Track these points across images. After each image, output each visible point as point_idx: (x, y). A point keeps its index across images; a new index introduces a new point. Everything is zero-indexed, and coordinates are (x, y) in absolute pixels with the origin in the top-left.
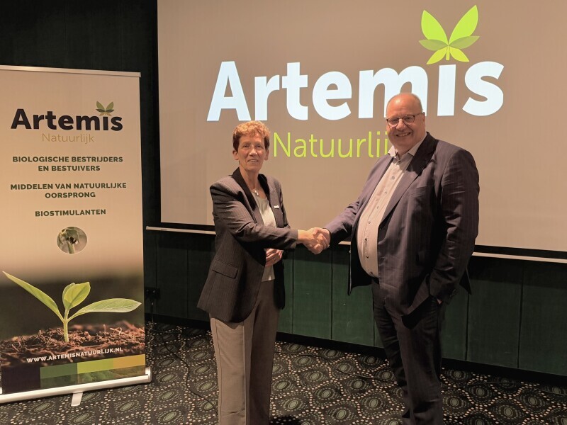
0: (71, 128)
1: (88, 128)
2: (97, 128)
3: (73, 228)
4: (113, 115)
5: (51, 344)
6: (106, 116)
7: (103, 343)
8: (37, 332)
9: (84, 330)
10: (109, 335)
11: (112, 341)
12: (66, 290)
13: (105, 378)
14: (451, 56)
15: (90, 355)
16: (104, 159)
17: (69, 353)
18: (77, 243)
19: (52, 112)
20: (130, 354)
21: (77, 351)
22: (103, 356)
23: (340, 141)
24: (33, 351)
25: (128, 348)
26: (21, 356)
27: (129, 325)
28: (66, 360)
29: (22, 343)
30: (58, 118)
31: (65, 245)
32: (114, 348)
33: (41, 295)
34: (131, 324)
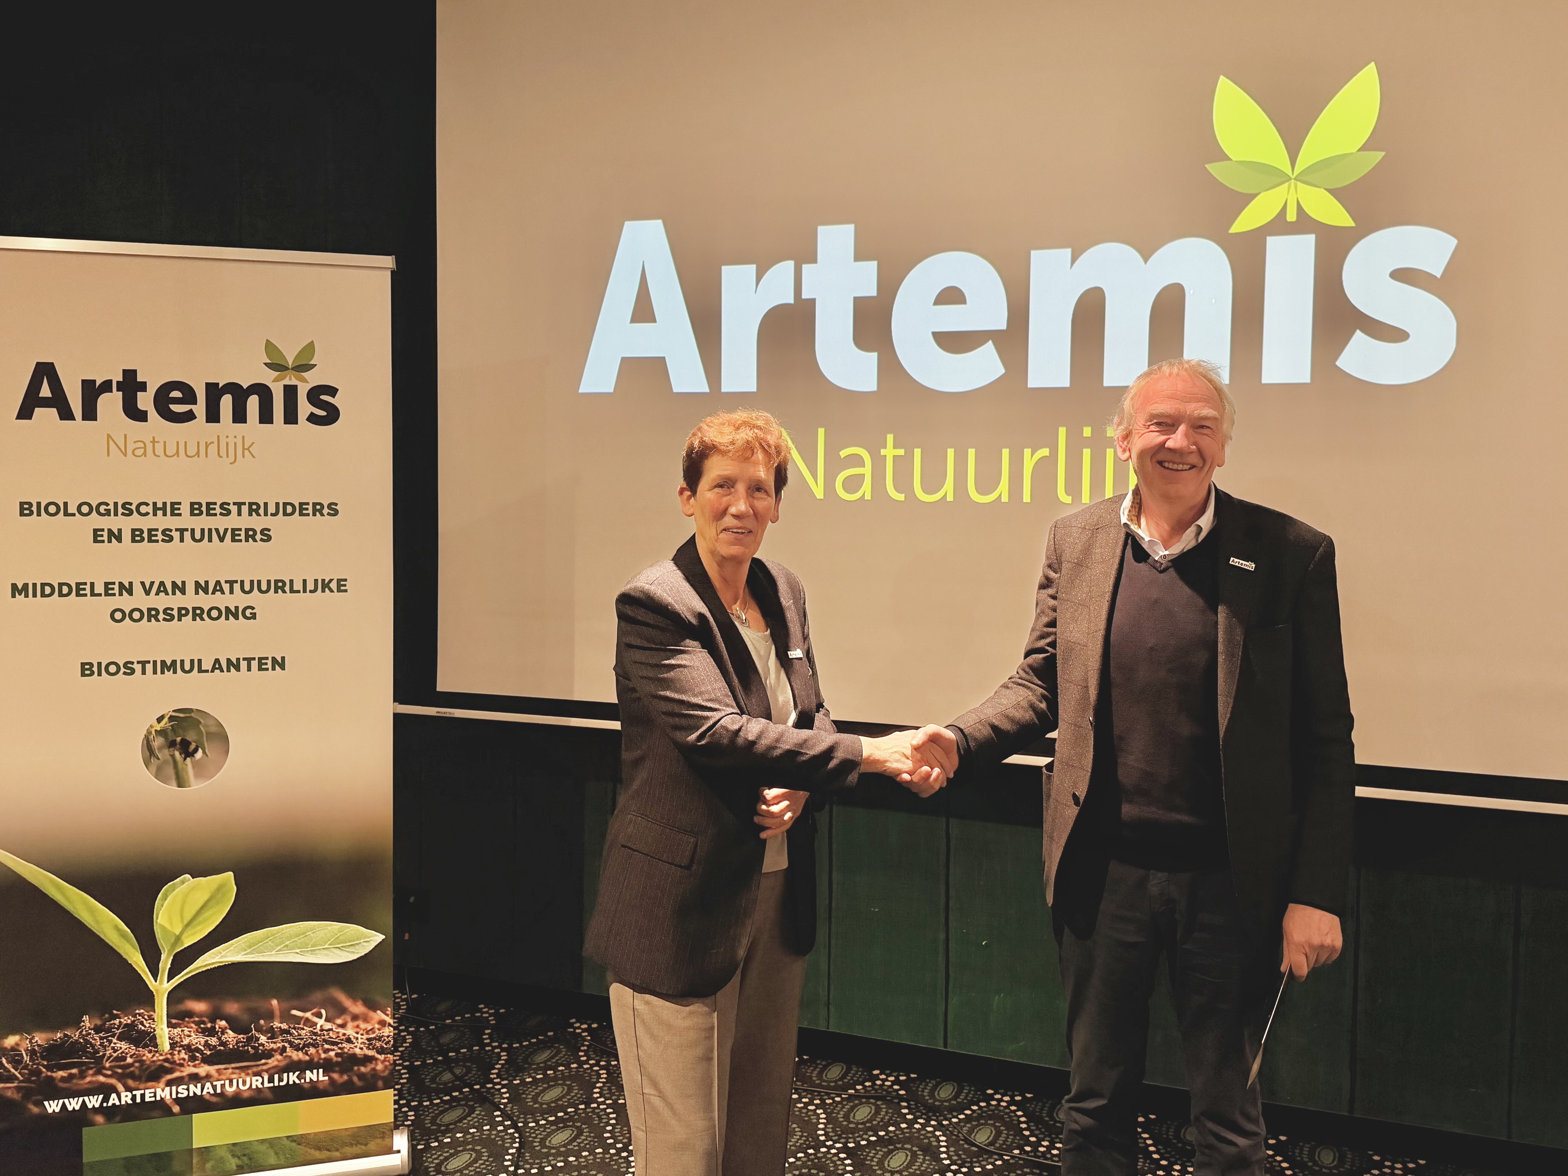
0: (190, 416)
1: (240, 416)
2: (266, 417)
3: (190, 710)
4: (313, 378)
5: (117, 1059)
6: (294, 382)
7: (269, 1054)
8: (76, 1023)
9: (214, 1016)
10: (287, 1032)
11: (297, 1048)
12: (165, 898)
13: (272, 1160)
14: (1300, 208)
15: (230, 1090)
16: (286, 509)
17: (169, 1083)
18: (199, 755)
19: (134, 372)
20: (349, 1088)
21: (195, 1078)
22: (269, 1095)
23: (972, 452)
24: (63, 1079)
25: (342, 1073)
26: (27, 1094)
27: (347, 1002)
28: (160, 1107)
29: (32, 1053)
30: (152, 389)
31: (166, 762)
32: (303, 1071)
33: (91, 910)
34: (354, 999)
